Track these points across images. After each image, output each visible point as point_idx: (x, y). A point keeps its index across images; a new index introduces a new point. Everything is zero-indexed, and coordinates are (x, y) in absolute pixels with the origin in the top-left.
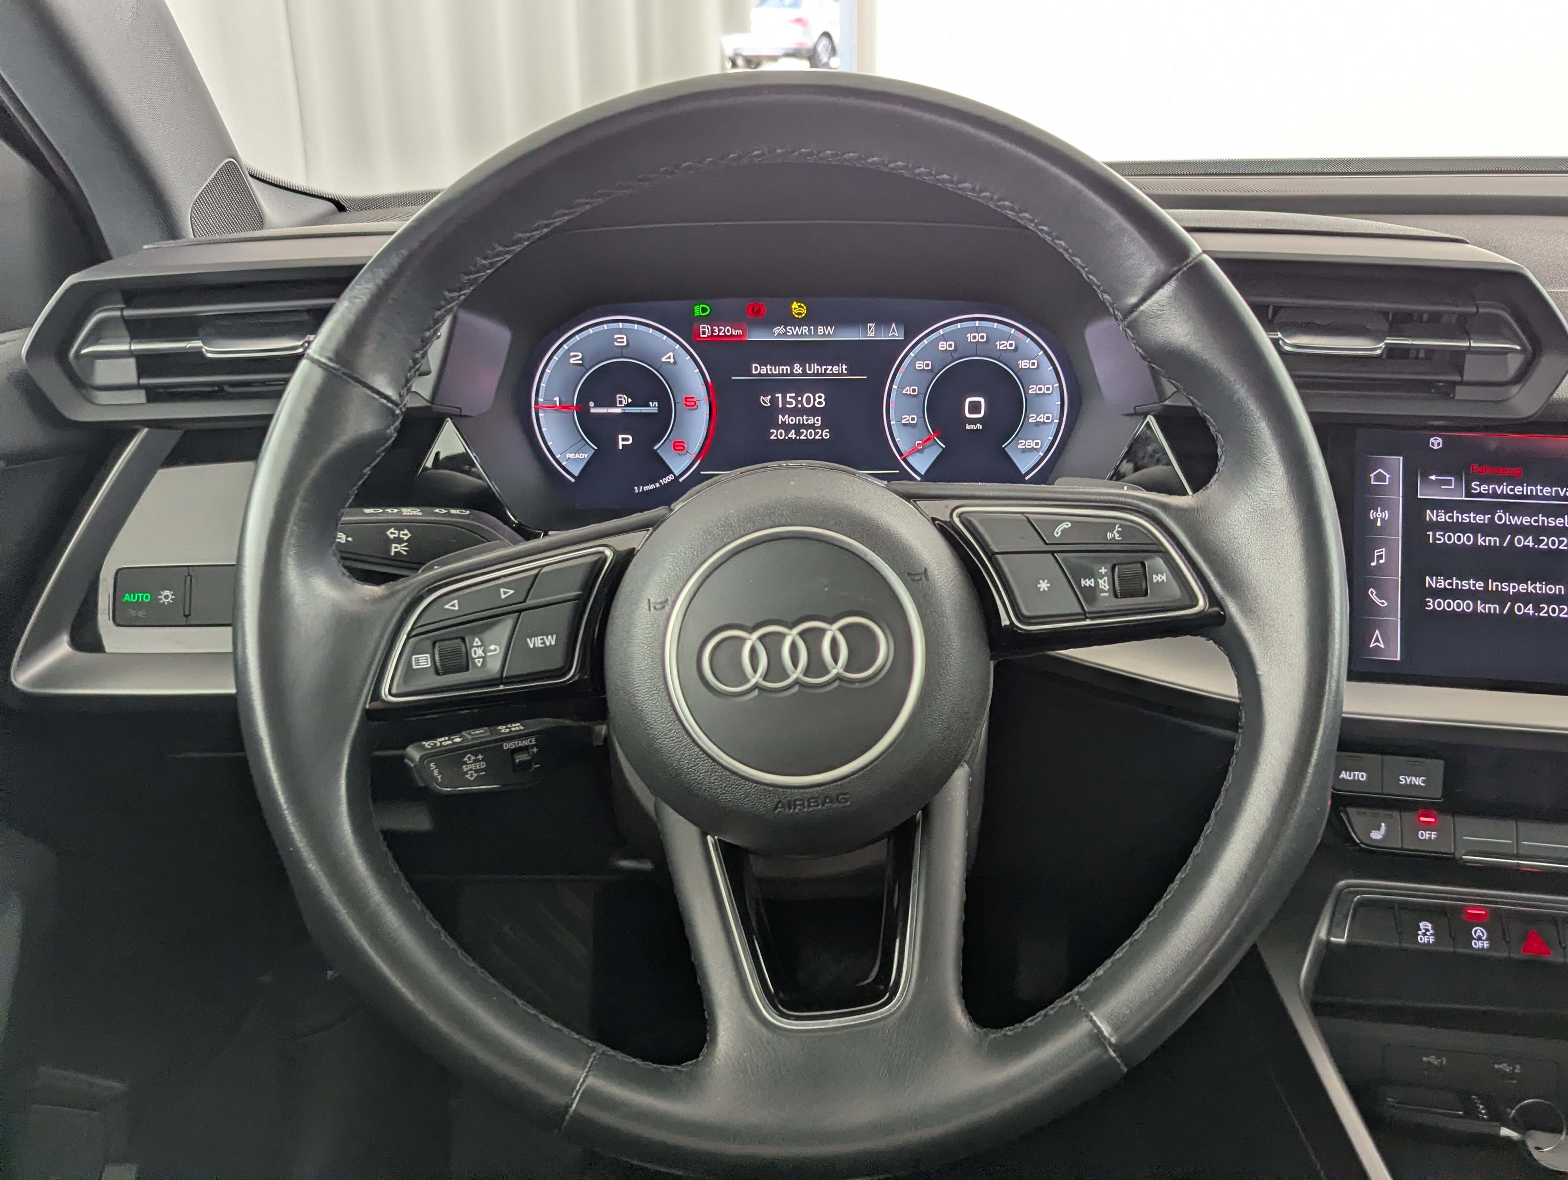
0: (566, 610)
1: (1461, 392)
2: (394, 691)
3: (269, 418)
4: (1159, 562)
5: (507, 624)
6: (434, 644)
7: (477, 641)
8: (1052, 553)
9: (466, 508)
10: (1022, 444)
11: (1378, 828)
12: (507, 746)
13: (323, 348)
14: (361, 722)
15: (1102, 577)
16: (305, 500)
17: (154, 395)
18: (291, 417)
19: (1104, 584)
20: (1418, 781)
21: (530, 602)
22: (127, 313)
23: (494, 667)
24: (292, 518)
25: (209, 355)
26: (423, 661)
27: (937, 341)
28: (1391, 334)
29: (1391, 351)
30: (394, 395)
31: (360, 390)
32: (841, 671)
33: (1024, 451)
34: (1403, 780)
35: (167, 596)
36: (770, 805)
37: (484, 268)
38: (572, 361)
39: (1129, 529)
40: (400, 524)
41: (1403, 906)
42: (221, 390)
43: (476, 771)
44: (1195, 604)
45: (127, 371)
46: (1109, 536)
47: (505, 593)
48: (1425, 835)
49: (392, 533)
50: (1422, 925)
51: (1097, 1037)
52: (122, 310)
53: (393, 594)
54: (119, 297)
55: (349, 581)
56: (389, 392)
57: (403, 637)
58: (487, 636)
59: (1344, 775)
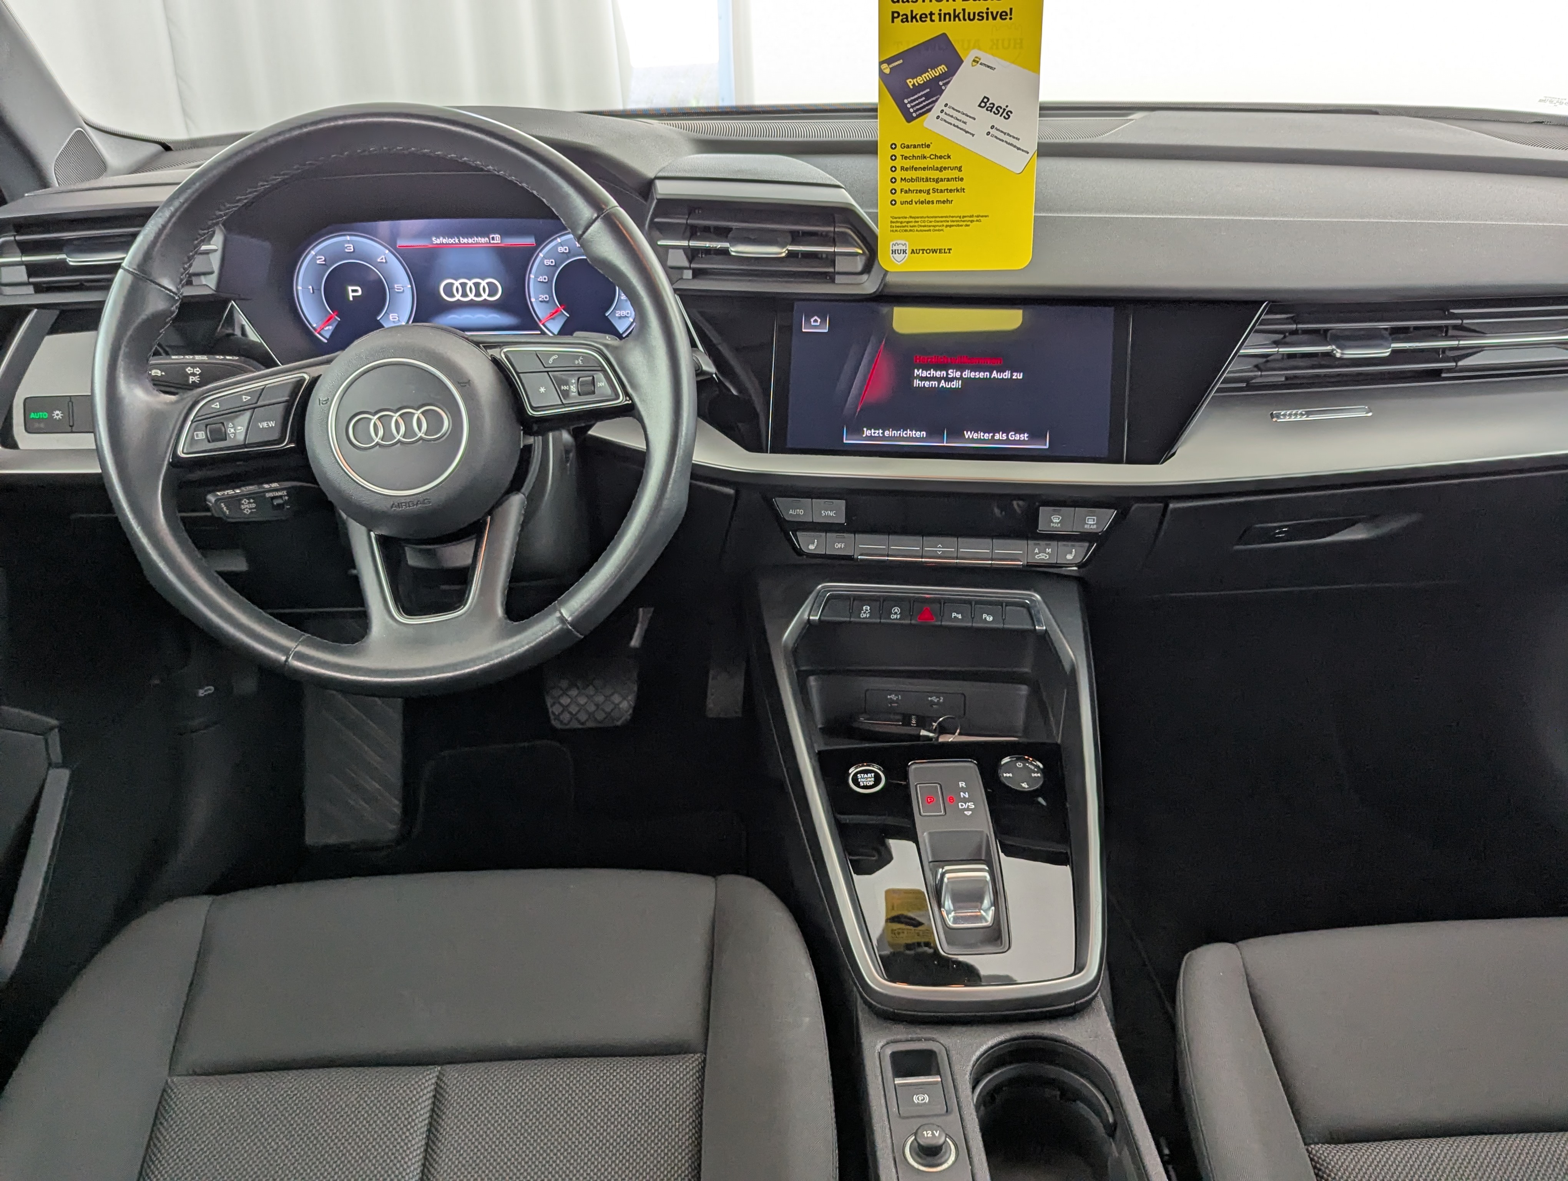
0: (280, 408)
1: (838, 279)
2: (185, 451)
3: (102, 303)
4: (600, 376)
5: (248, 414)
6: (206, 427)
7: (231, 425)
8: (547, 372)
9: (236, 355)
10: (618, 314)
11: (812, 543)
12: (268, 495)
13: (130, 263)
14: (168, 470)
15: (572, 384)
16: (126, 346)
17: (39, 289)
18: (115, 302)
19: (573, 388)
20: (831, 514)
21: (259, 404)
22: (18, 238)
23: (241, 438)
24: (120, 358)
25: (71, 264)
26: (201, 435)
27: (556, 247)
28: (791, 244)
29: (791, 255)
30: (174, 290)
31: (153, 285)
32: (423, 436)
33: (620, 318)
34: (824, 513)
35: (58, 414)
36: (389, 506)
37: (221, 216)
38: (318, 262)
39: (586, 357)
40: (194, 365)
41: (856, 598)
42: (82, 284)
43: (250, 509)
44: (618, 397)
45: (21, 274)
46: (577, 362)
47: (245, 398)
48: (838, 546)
49: (189, 370)
50: (864, 607)
51: (562, 620)
52: (15, 236)
53: (182, 399)
54: (11, 227)
55: (155, 392)
56: (171, 287)
57: (189, 423)
58: (236, 421)
59: (791, 512)
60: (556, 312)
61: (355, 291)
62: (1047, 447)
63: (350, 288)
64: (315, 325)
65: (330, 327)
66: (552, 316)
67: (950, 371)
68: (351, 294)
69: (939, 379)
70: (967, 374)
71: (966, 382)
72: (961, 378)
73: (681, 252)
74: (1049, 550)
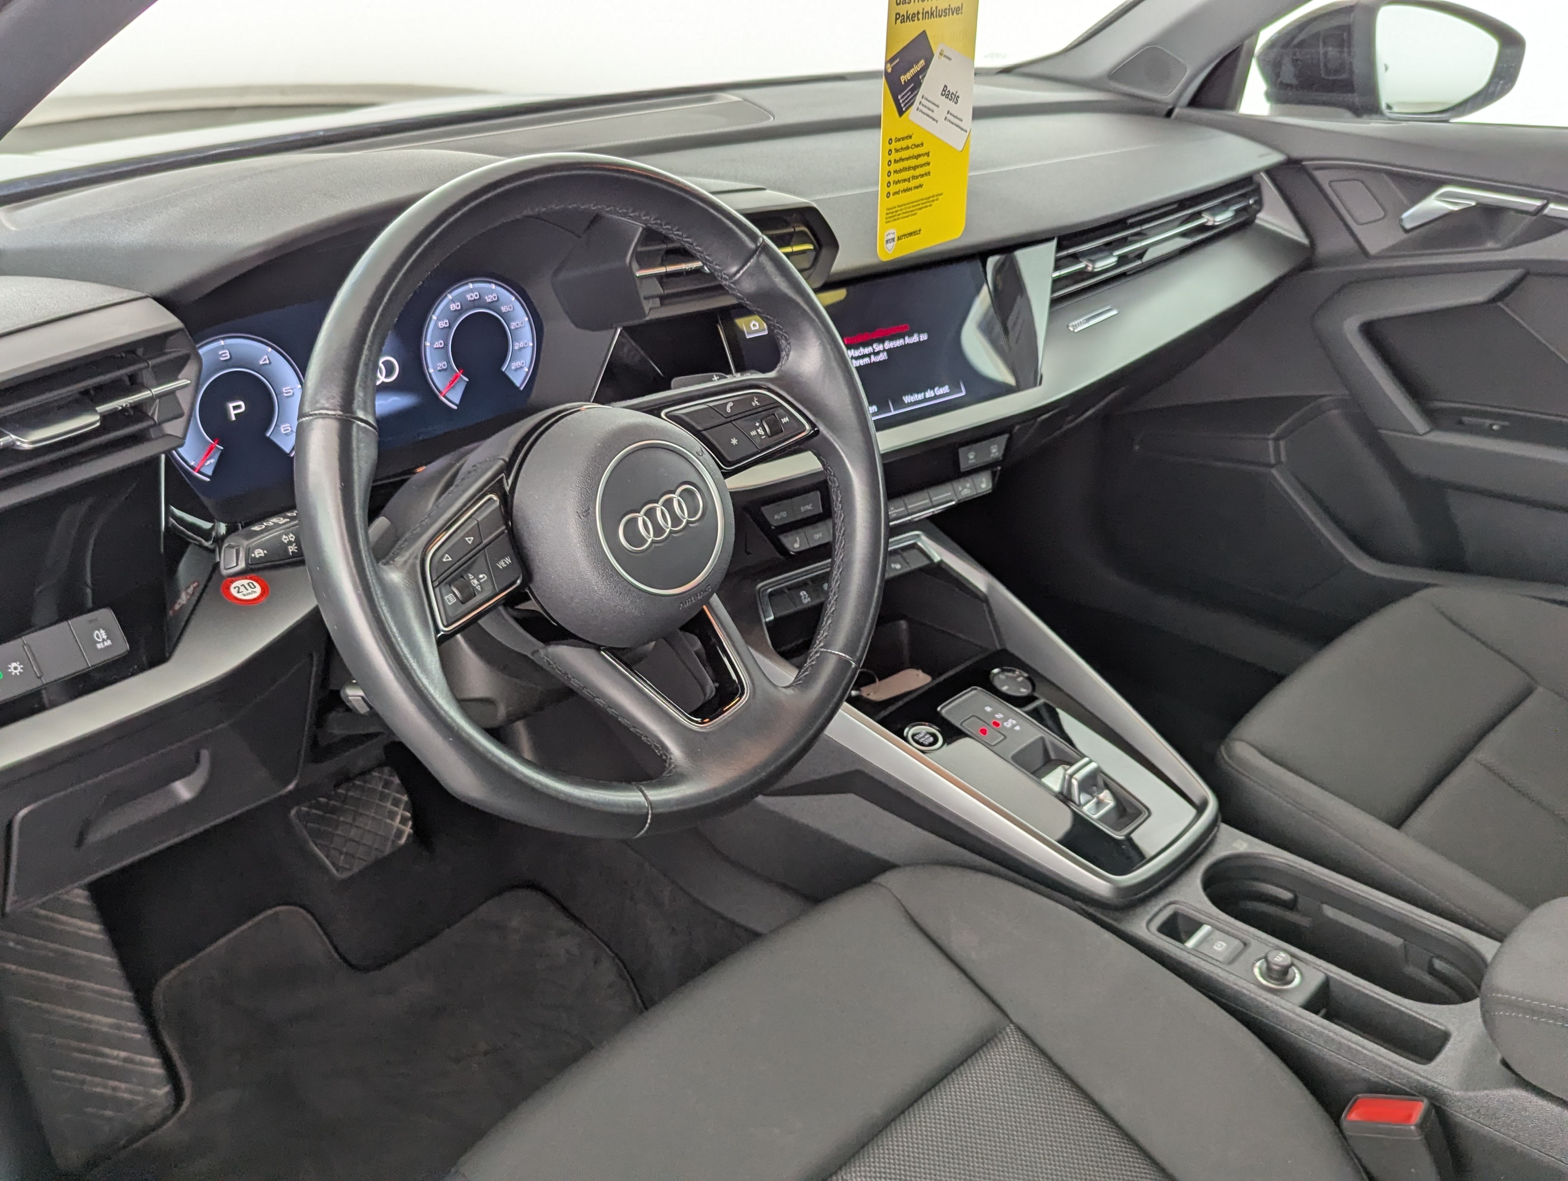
0: (505, 539)
2: (445, 623)
4: (781, 413)
5: (481, 559)
6: (450, 586)
7: (471, 576)
8: (731, 421)
10: (514, 365)
11: (796, 541)
15: (758, 428)
19: (761, 431)
20: (809, 507)
21: (485, 541)
23: (488, 587)
25: (26, 447)
26: (450, 599)
27: (448, 305)
32: (688, 519)
33: (516, 370)
34: (803, 509)
35: (15, 667)
36: (676, 607)
39: (760, 398)
41: (789, 588)
44: (804, 429)
46: (754, 404)
47: (470, 540)
48: (816, 537)
49: (285, 539)
50: (801, 594)
57: (431, 588)
58: (474, 570)
59: (776, 517)
60: (456, 377)
61: (238, 407)
62: (963, 393)
63: (231, 405)
64: (192, 463)
65: (212, 461)
66: (452, 385)
67: (875, 346)
68: (233, 413)
69: (869, 355)
70: (888, 345)
71: (889, 351)
72: (884, 350)
73: (655, 279)
74: (968, 485)
